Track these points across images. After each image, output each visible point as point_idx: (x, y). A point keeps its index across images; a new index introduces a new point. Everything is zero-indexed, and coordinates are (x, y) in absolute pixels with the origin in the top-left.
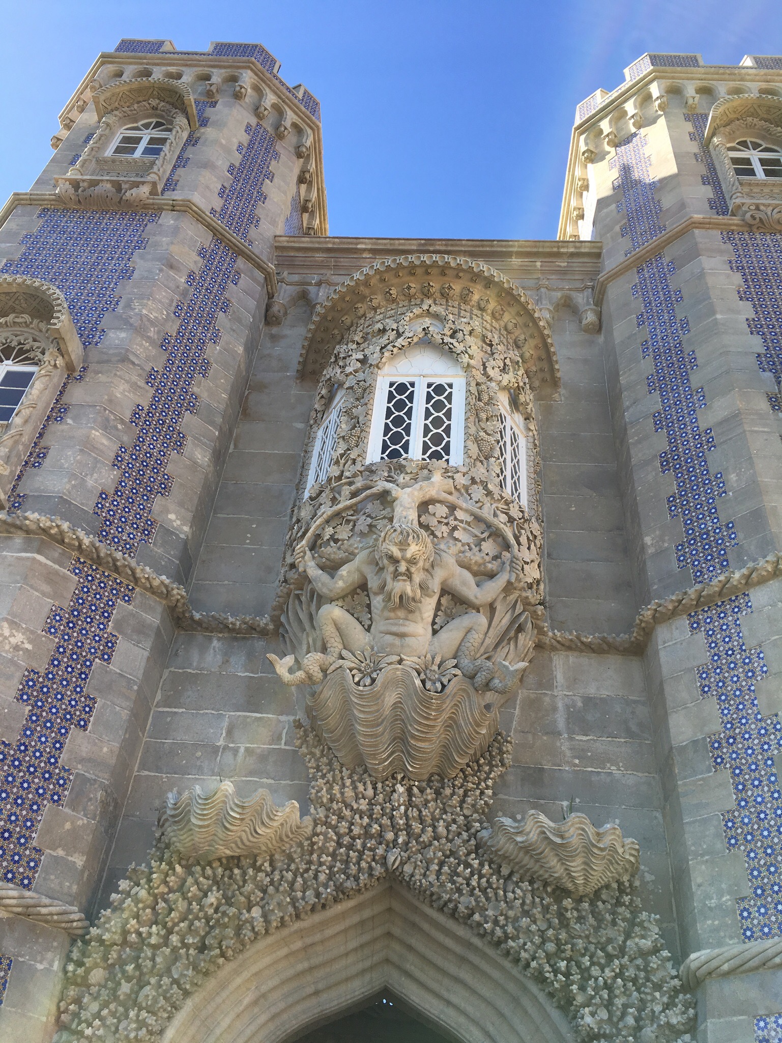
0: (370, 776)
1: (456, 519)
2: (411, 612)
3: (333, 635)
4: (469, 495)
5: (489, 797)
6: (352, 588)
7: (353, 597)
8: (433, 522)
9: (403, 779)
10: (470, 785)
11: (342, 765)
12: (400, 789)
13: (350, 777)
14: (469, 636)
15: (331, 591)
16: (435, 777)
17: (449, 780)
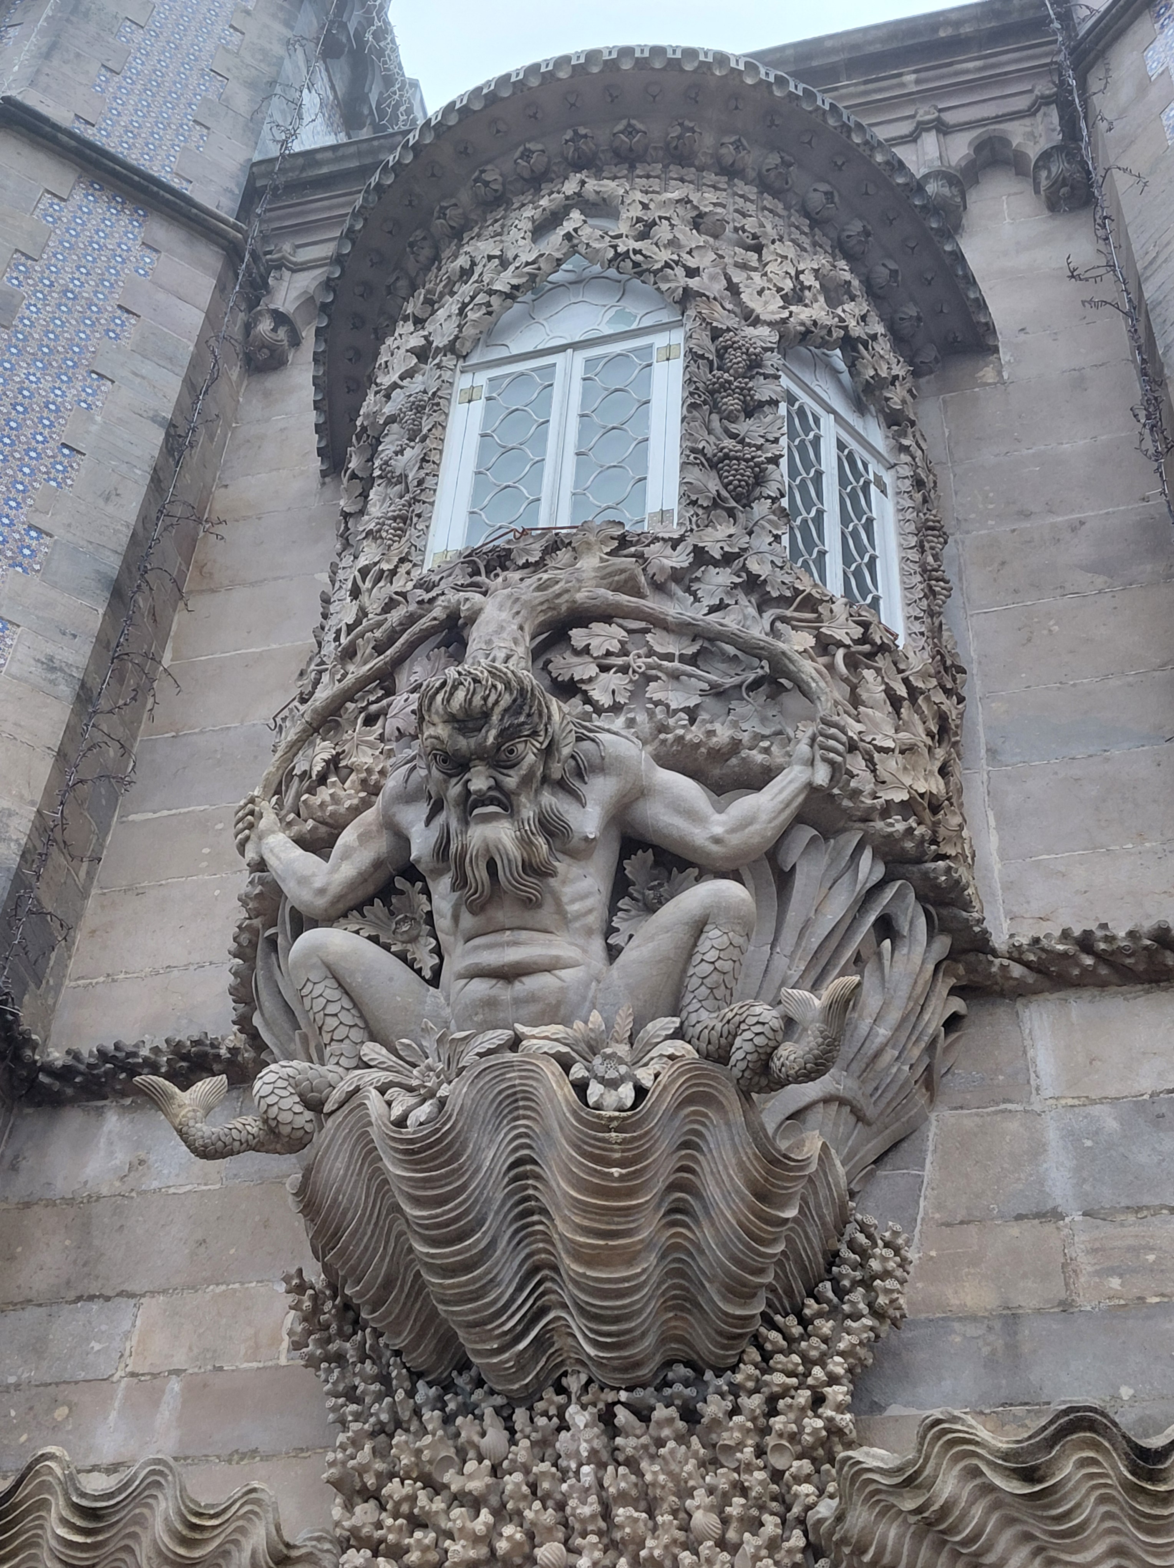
0: (492, 1392)
1: (651, 653)
2: (530, 904)
3: (332, 1009)
4: (694, 594)
5: (840, 1408)
6: (381, 876)
7: (387, 903)
8: (584, 670)
9: (585, 1388)
10: (778, 1378)
11: (414, 1376)
12: (578, 1416)
14: (704, 945)
15: (322, 891)
16: (682, 1370)
17: (719, 1373)
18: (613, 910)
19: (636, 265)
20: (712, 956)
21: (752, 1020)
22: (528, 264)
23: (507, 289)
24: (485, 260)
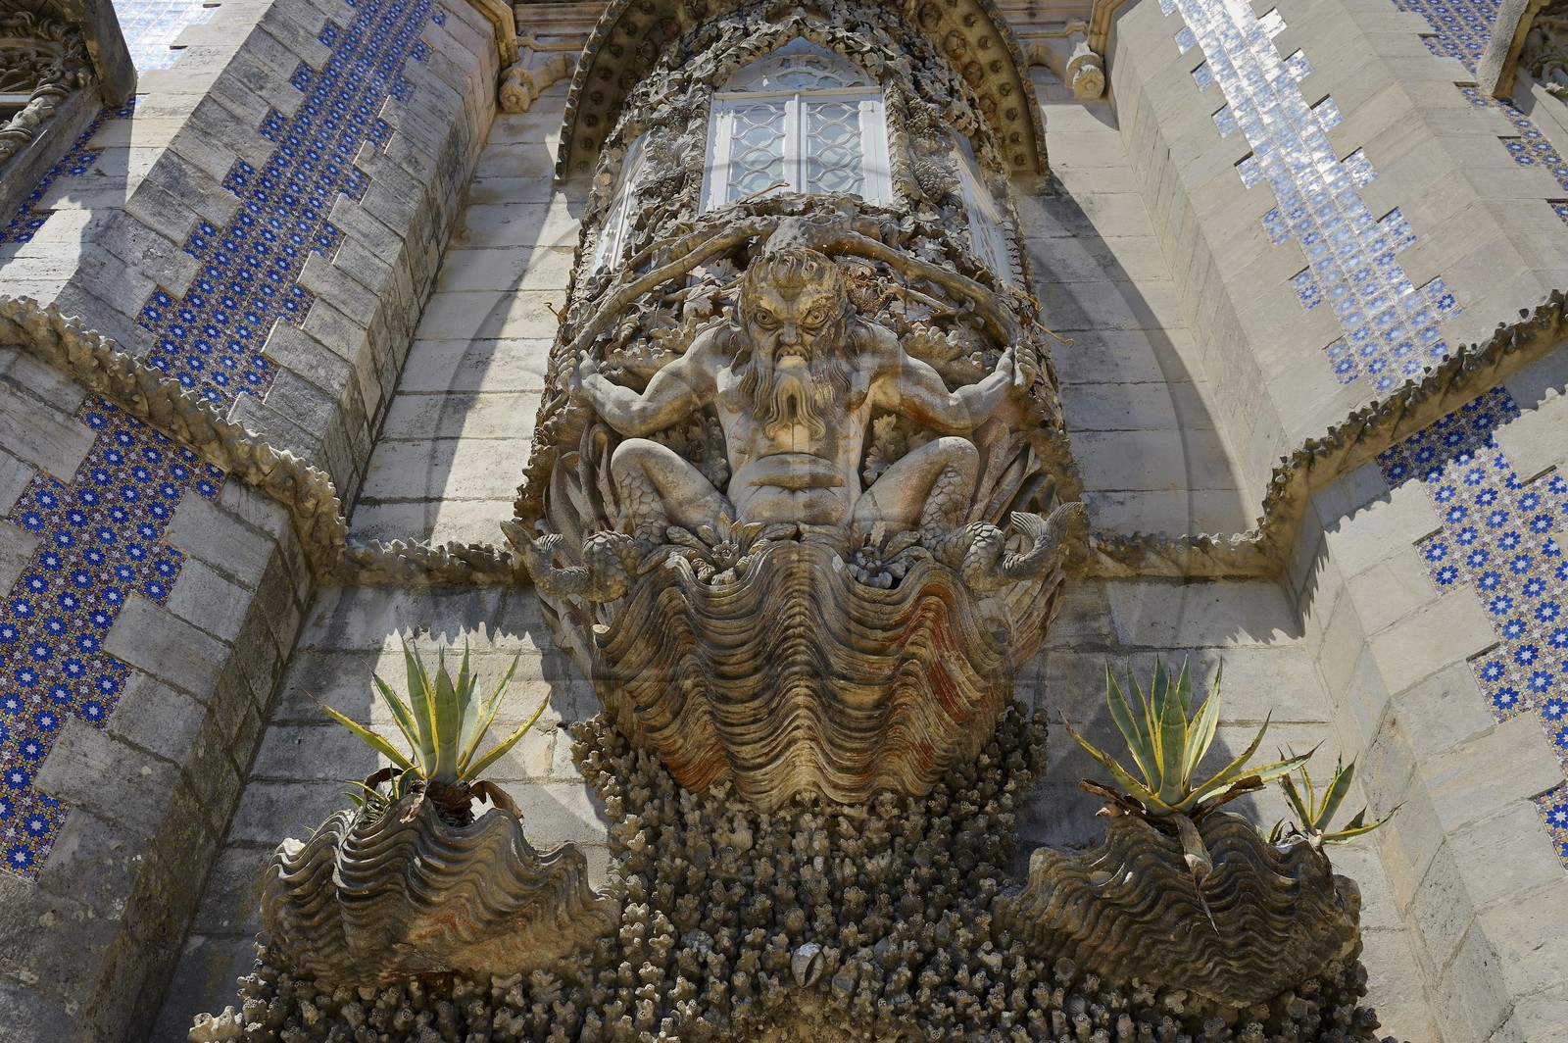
1: (892, 281)
4: (915, 251)
13: (698, 806)
14: (943, 482)
16: (887, 796)
17: (918, 800)
18: (865, 454)
19: (848, 47)
21: (984, 534)
22: (766, 35)
24: (733, 30)
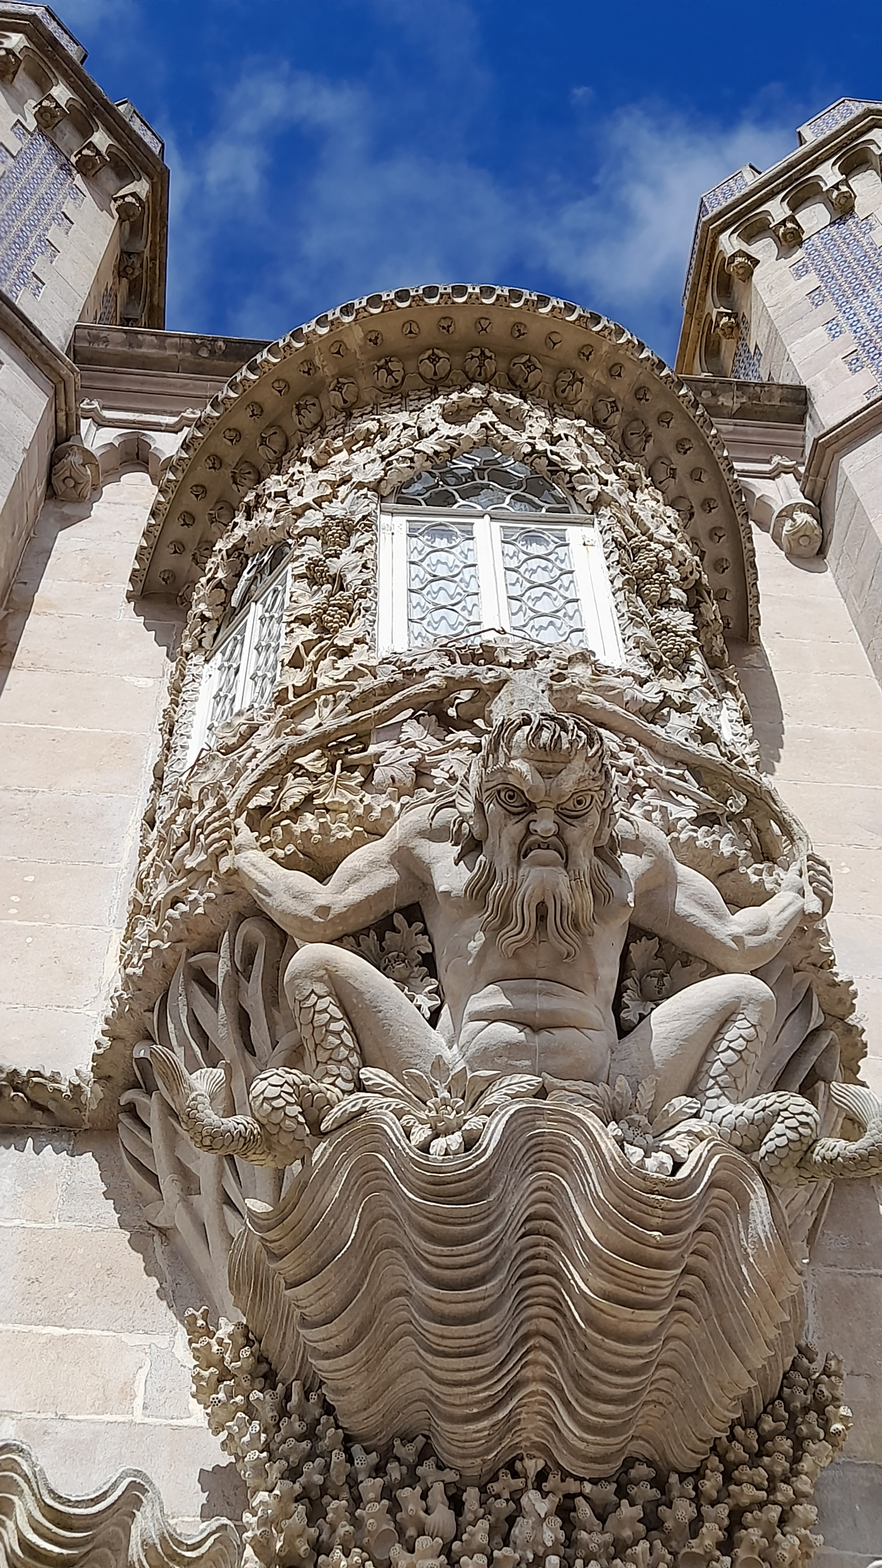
0: (441, 1467)
1: (644, 763)
2: (566, 957)
5: (810, 1525)
6: (383, 908)
7: (380, 938)
9: (542, 1476)
10: (747, 1491)
11: (348, 1441)
12: (538, 1505)
13: (378, 1470)
14: (731, 1033)
16: (642, 1470)
17: (683, 1477)
19: (551, 463)
20: (739, 1044)
21: (793, 1111)
22: (448, 437)
23: (430, 452)
24: (402, 427)
